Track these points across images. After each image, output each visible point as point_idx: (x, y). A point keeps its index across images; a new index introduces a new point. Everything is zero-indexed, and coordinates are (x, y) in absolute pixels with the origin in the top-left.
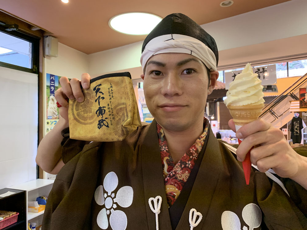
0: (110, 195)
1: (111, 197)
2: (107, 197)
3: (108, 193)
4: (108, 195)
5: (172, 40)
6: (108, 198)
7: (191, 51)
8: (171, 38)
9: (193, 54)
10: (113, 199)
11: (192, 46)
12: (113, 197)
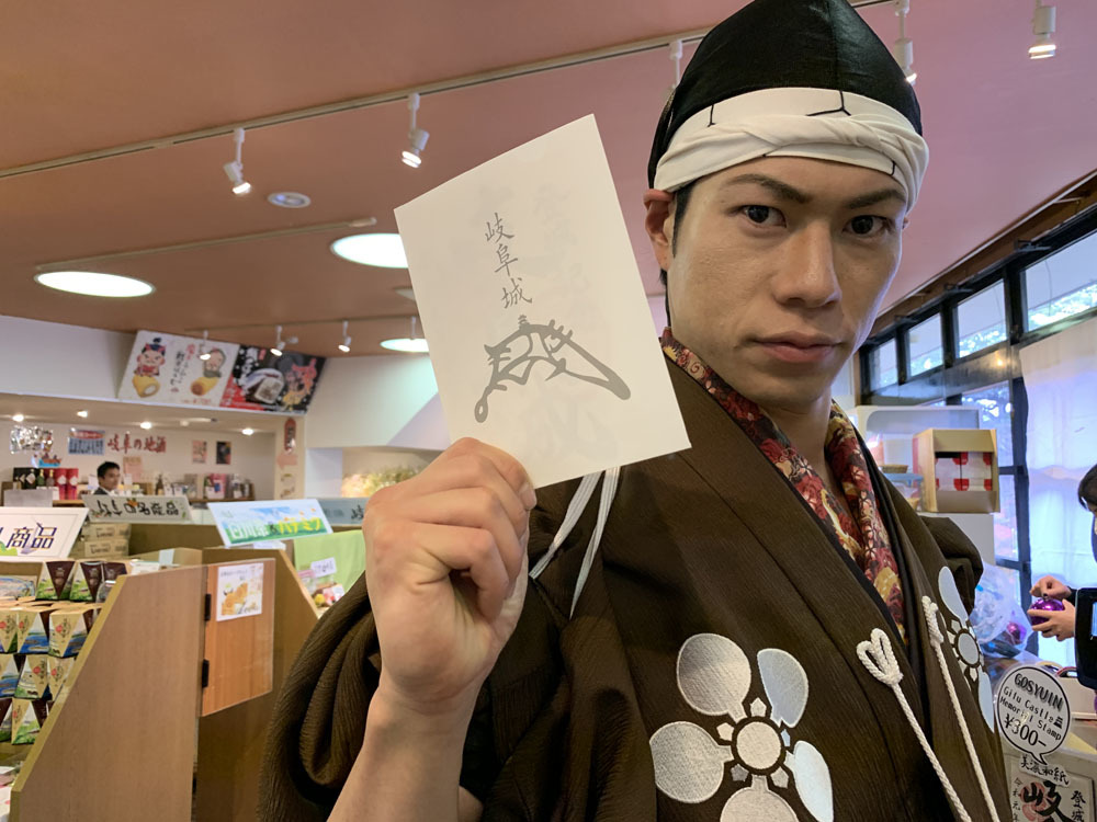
0: (745, 716)
1: (758, 719)
2: (735, 735)
3: (733, 716)
4: (737, 720)
5: (842, 113)
6: (742, 732)
7: (894, 163)
8: (839, 107)
9: (897, 175)
10: (766, 720)
11: (899, 145)
12: (763, 714)
